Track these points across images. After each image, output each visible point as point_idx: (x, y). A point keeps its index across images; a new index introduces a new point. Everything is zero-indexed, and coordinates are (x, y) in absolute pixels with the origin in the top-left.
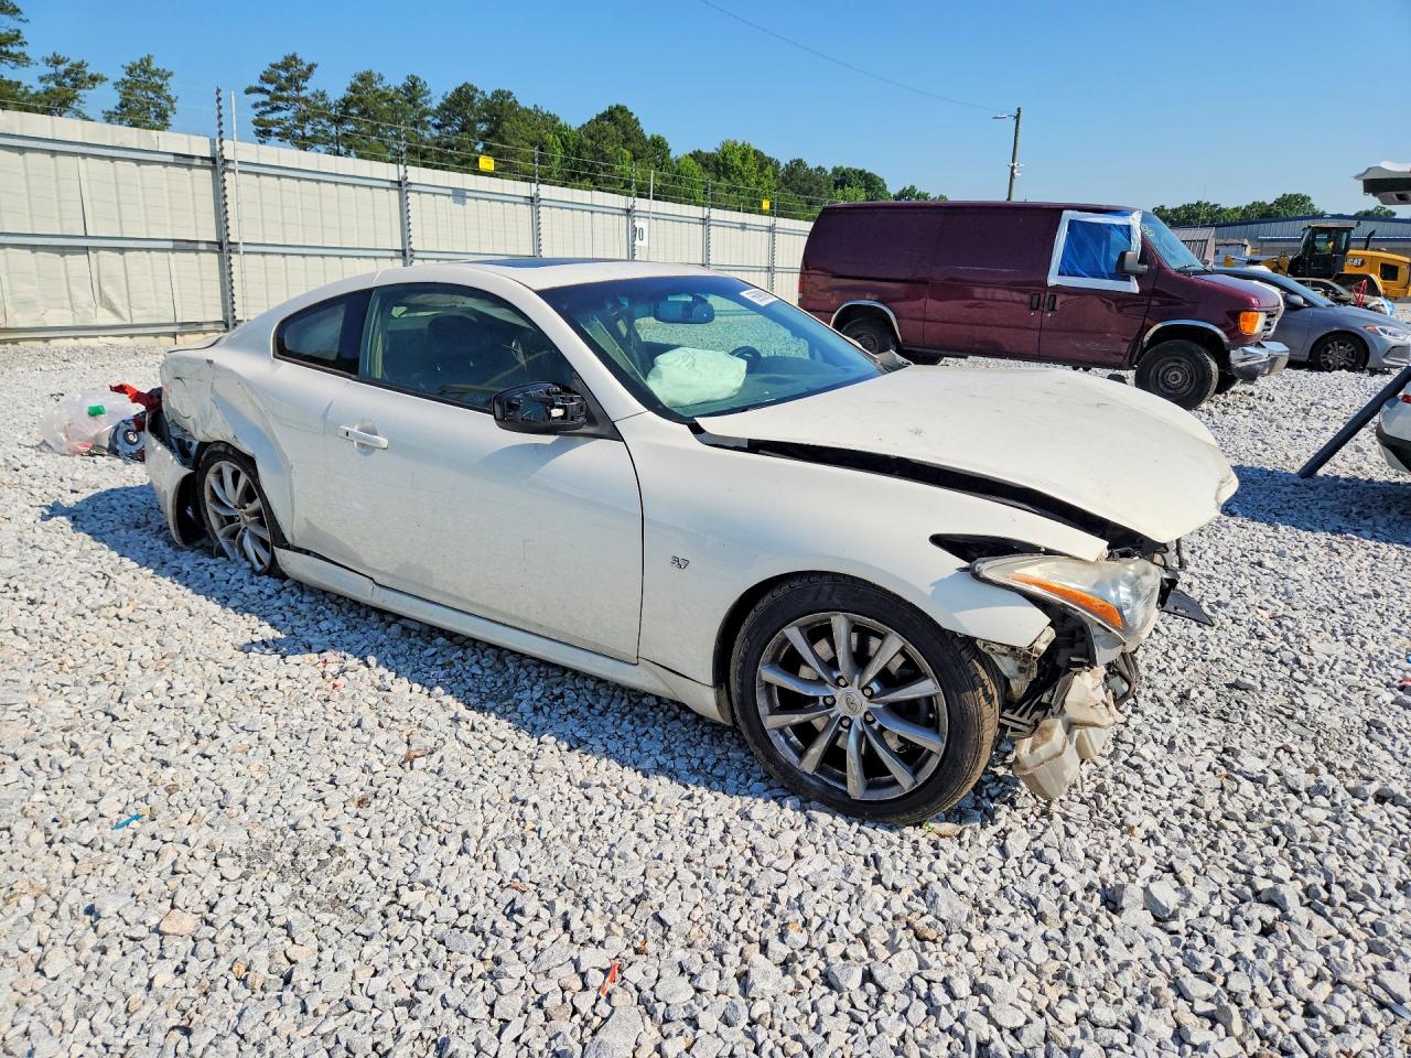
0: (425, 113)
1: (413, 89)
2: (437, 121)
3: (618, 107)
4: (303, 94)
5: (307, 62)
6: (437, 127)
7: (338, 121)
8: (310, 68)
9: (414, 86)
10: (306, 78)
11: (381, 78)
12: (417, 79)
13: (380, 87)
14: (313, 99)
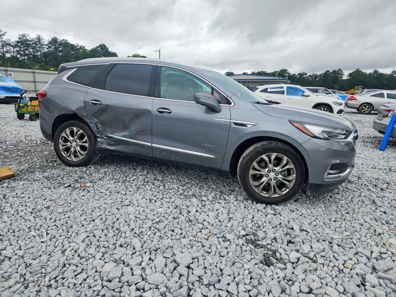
0: (43, 45)
1: (39, 39)
2: (47, 47)
3: (103, 44)
4: (3, 40)
5: (4, 31)
6: (47, 49)
7: (14, 47)
8: (5, 33)
9: (39, 37)
10: (3, 35)
11: (29, 35)
12: (40, 36)
13: (28, 38)
14: (6, 41)
